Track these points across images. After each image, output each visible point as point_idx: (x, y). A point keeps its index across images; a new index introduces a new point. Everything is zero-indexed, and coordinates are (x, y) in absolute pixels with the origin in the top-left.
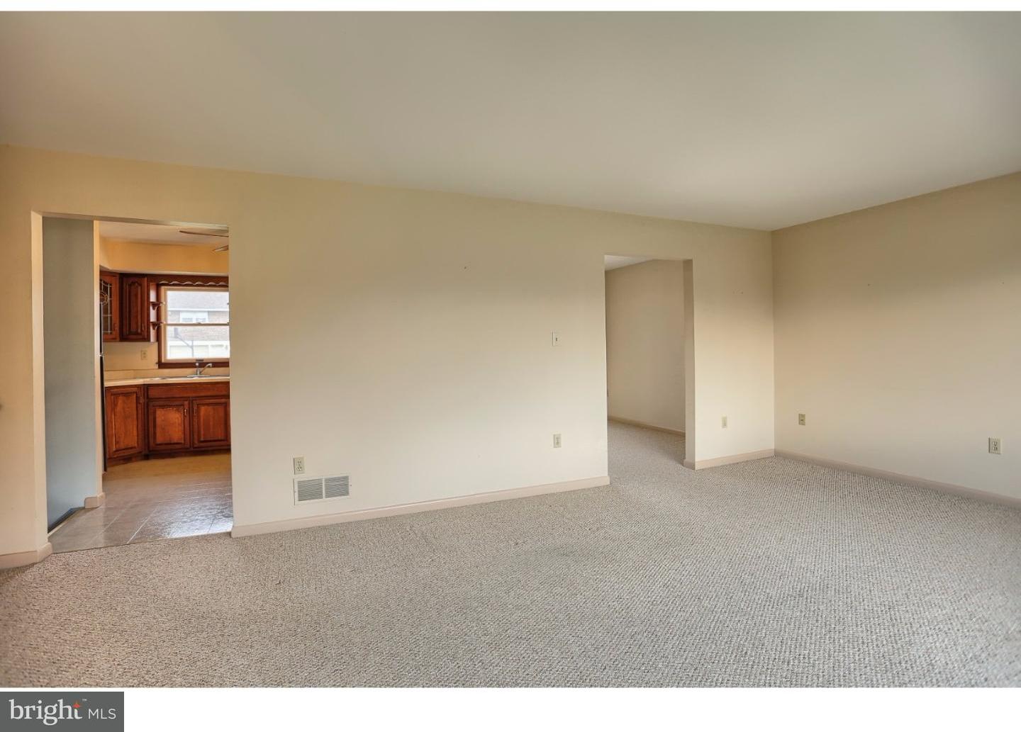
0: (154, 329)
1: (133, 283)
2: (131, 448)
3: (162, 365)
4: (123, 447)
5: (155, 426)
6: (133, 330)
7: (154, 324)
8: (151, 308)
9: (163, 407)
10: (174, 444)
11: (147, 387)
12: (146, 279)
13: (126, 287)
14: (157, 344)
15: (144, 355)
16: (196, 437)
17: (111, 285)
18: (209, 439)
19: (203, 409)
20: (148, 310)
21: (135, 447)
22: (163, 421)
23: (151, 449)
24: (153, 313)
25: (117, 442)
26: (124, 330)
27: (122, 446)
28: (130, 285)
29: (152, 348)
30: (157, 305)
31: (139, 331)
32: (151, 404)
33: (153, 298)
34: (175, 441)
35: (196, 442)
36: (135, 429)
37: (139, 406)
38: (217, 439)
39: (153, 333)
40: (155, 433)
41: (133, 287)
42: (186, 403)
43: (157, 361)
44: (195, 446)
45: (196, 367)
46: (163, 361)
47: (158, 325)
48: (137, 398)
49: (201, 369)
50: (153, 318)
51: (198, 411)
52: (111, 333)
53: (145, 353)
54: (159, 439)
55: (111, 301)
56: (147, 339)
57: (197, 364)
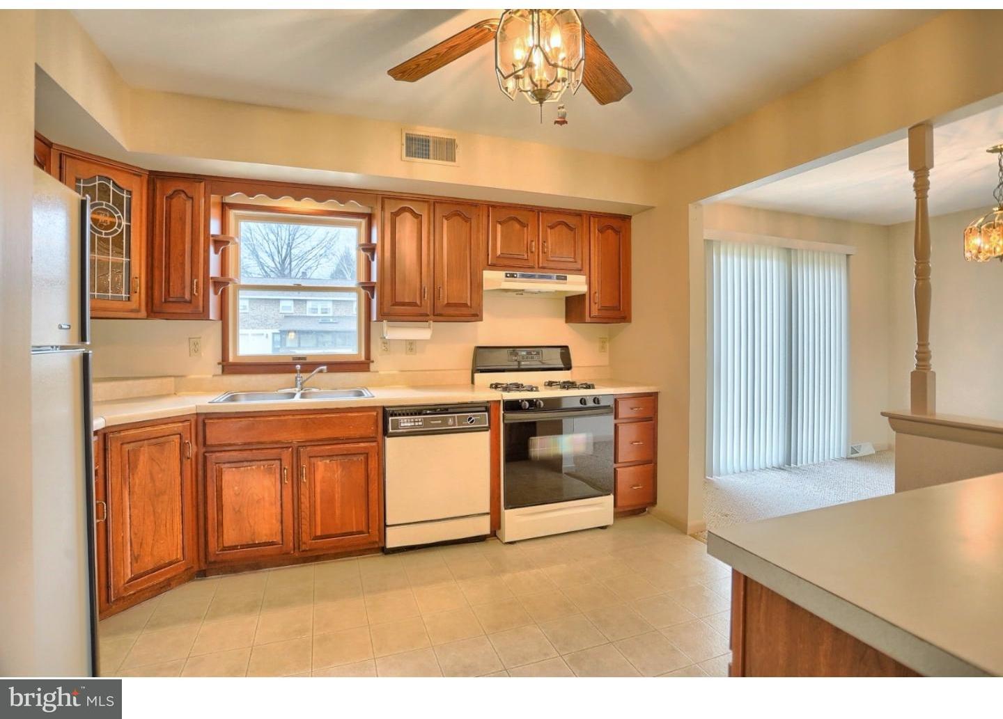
0: (216, 293)
1: (177, 192)
2: (171, 563)
3: (229, 367)
4: (150, 567)
5: (220, 508)
6: (175, 292)
7: (217, 283)
8: (212, 249)
9: (237, 462)
10: (259, 545)
11: (202, 421)
12: (203, 184)
13: (161, 202)
14: (220, 323)
15: (195, 347)
16: (305, 527)
17: (130, 193)
18: (333, 532)
19: (321, 465)
20: (207, 251)
21: (177, 561)
22: (237, 495)
23: (212, 559)
24: (214, 259)
25: (135, 558)
26: (156, 293)
27: (148, 563)
28: (170, 198)
29: (209, 332)
30: (221, 243)
31: (187, 297)
32: (213, 457)
33: (215, 228)
34: (264, 539)
35: (305, 537)
36: (178, 519)
37: (187, 463)
38: (349, 530)
39: (213, 300)
40: (220, 524)
41: (174, 201)
42: (286, 455)
43: (219, 358)
44: (303, 547)
45: (295, 371)
46: (231, 359)
47: (221, 284)
48: (183, 447)
49: (305, 376)
50: (214, 271)
51: (312, 470)
52: (129, 299)
53: (196, 344)
54: (231, 535)
55: (128, 227)
56: (203, 315)
57: (298, 367)
